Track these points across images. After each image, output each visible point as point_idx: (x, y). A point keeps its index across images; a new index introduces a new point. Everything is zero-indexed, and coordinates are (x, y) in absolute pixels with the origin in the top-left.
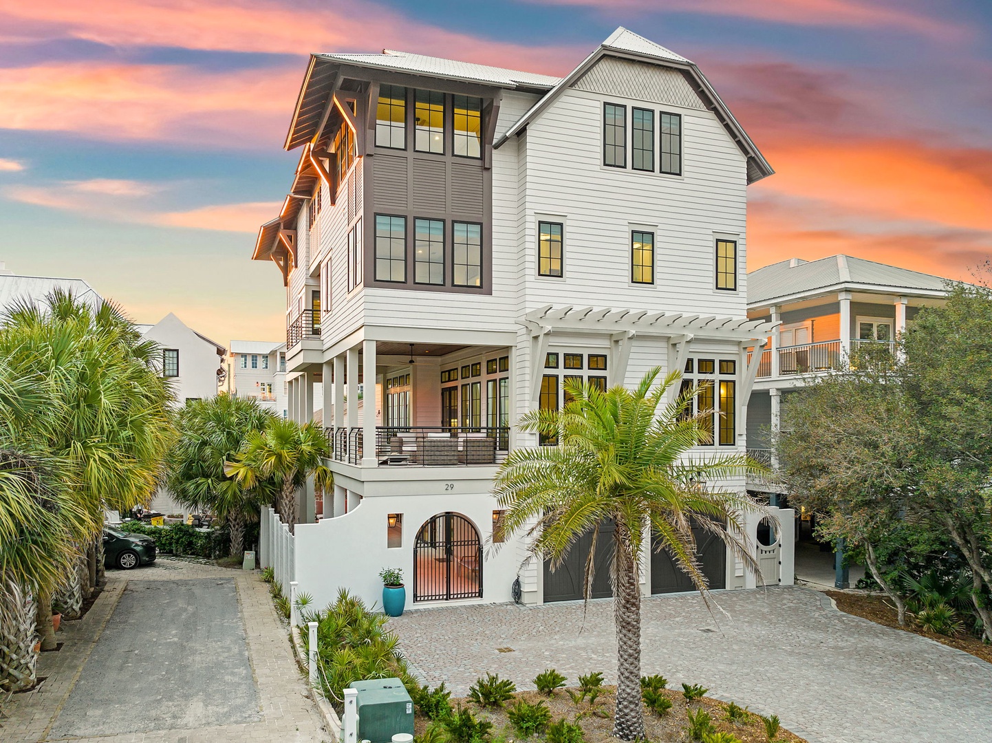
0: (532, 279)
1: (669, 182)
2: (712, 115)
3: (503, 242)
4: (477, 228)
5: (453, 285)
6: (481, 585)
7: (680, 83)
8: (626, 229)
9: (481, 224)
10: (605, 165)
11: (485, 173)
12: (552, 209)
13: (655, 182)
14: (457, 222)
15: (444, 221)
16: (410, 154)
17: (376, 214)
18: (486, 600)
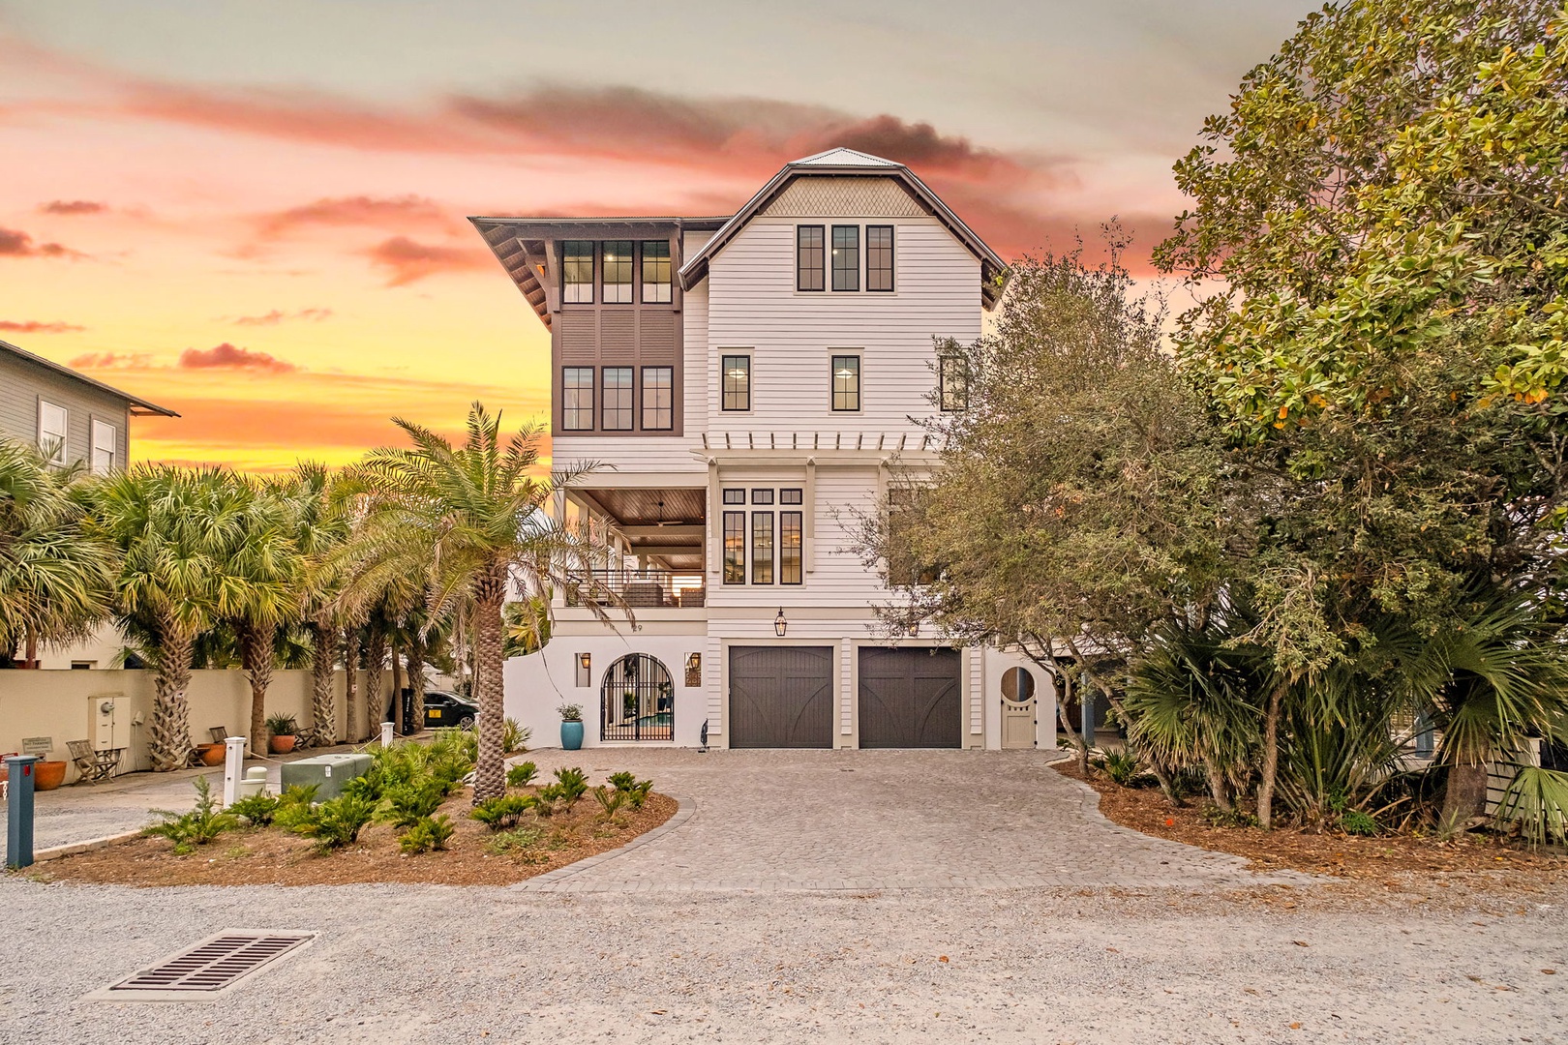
0: (716, 414)
1: (881, 300)
2: (934, 220)
3: (694, 383)
4: (668, 371)
5: (642, 429)
6: (672, 727)
7: (893, 191)
8: (826, 355)
9: (672, 367)
10: (799, 290)
11: (676, 317)
12: (736, 342)
13: (862, 302)
14: (646, 367)
15: (632, 368)
16: (598, 307)
17: (564, 367)
18: (677, 743)
